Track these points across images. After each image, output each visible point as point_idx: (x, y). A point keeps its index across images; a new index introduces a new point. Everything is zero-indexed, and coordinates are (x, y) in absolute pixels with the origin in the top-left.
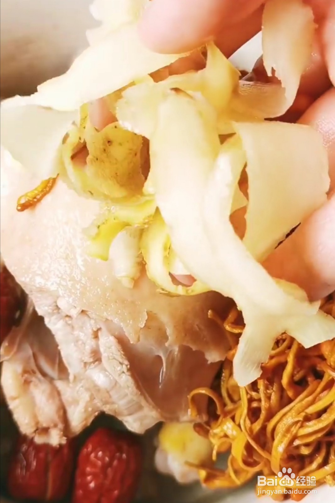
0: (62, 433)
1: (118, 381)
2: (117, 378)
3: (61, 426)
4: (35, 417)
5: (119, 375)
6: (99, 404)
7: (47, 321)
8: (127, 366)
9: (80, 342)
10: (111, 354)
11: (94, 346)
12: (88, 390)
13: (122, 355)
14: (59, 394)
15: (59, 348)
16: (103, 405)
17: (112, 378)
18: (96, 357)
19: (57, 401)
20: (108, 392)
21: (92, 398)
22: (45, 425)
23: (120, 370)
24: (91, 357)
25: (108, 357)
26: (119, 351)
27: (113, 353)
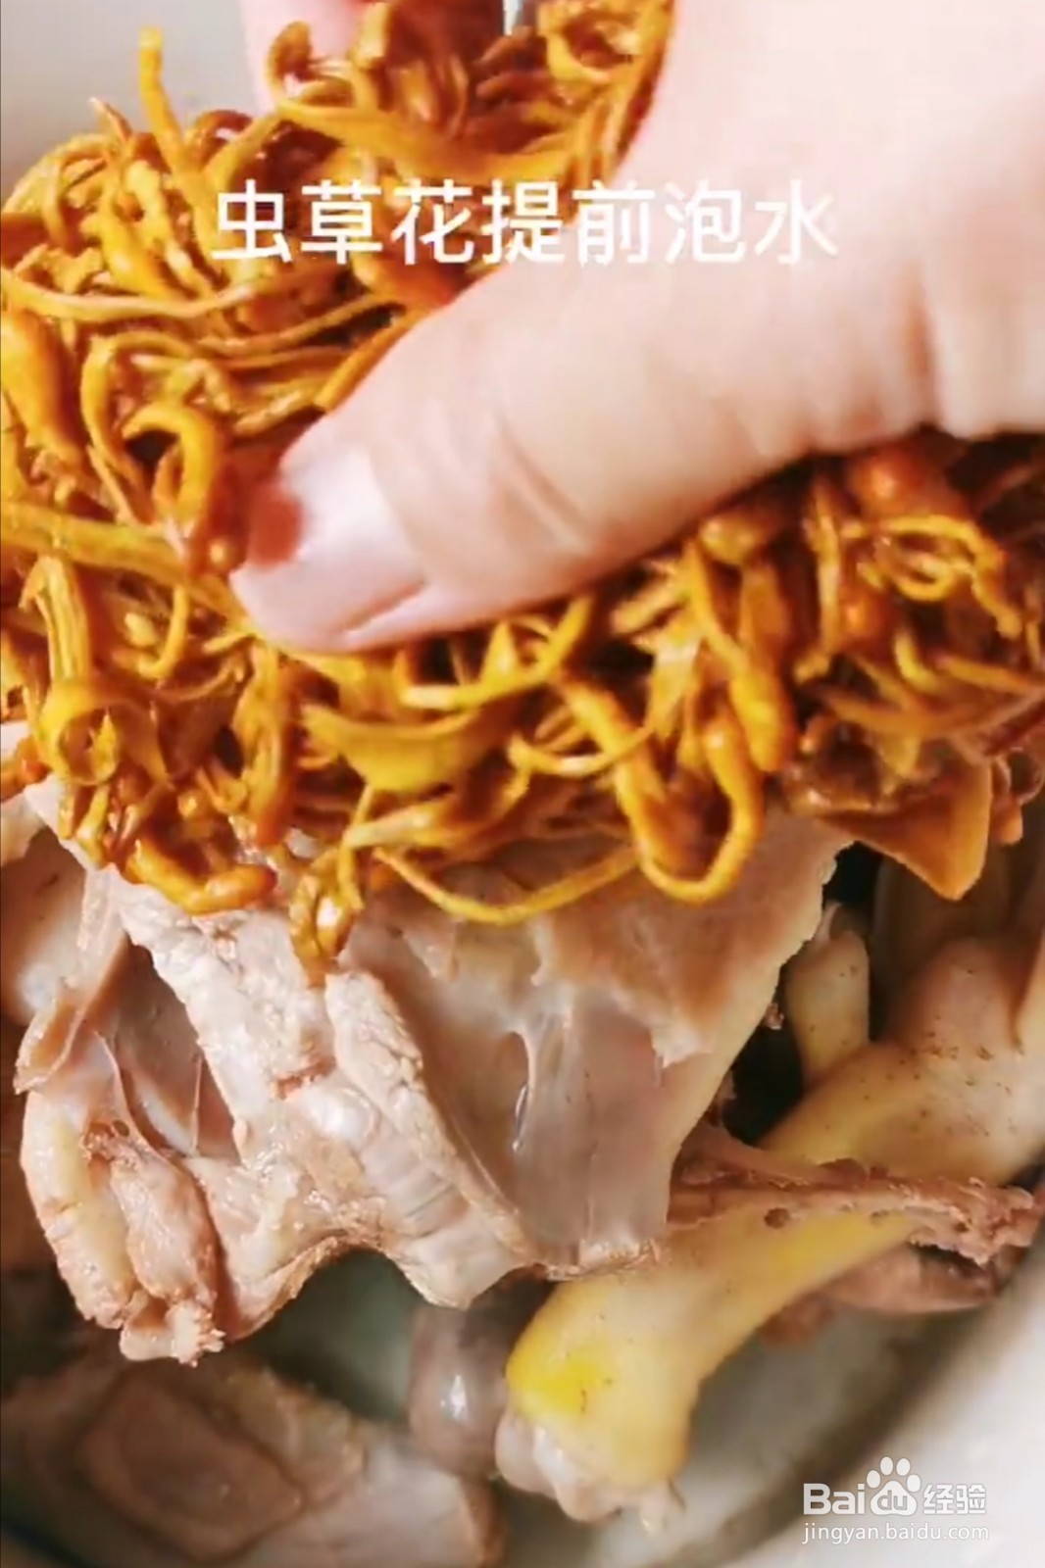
0: (210, 1316)
1: (385, 1111)
2: (381, 1102)
3: (205, 1295)
4: (125, 1266)
5: (392, 1091)
6: (329, 1207)
7: (159, 962)
8: (413, 1061)
9: (267, 1010)
10: (363, 1026)
11: (313, 1016)
12: (292, 1163)
13: (400, 1029)
14: (202, 1195)
15: (201, 1043)
16: (341, 1204)
17: (366, 1107)
18: (318, 1052)
19: (195, 1215)
21: (304, 1189)
22: (156, 1291)
23: (392, 1076)
24: (302, 1052)
25: (355, 1036)
26: (387, 1014)
27: (367, 1023)
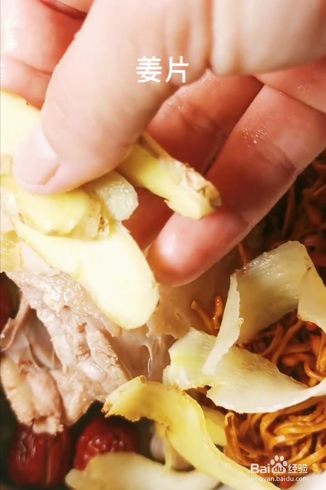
0: (59, 421)
1: (108, 373)
2: (106, 370)
3: (57, 414)
4: (32, 405)
5: (109, 368)
6: (93, 395)
7: (39, 314)
8: (115, 358)
9: (68, 336)
10: (99, 348)
11: (81, 340)
12: (80, 381)
13: (110, 349)
14: (55, 383)
15: (52, 340)
16: (96, 395)
17: (102, 371)
18: (85, 350)
19: (53, 389)
20: (99, 384)
21: (85, 389)
22: (42, 414)
23: (108, 363)
24: (79, 350)
25: (96, 351)
26: (106, 345)
27: (100, 347)
